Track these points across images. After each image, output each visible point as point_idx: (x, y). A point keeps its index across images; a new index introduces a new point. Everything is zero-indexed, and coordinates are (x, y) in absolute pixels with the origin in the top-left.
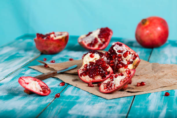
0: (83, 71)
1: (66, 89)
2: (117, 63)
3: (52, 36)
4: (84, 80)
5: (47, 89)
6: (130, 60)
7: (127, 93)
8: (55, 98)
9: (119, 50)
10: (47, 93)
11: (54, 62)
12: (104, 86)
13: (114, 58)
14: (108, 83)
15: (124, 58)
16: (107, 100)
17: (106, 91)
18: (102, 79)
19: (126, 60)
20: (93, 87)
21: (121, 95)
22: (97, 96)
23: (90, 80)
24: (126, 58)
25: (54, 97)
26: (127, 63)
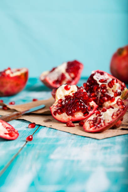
0: (57, 108)
1: (39, 131)
2: (101, 96)
3: (8, 72)
4: (60, 120)
5: (14, 131)
6: (117, 91)
7: (122, 130)
8: (27, 142)
9: (101, 80)
10: (14, 136)
11: (14, 104)
12: (89, 123)
13: (95, 90)
14: (94, 119)
15: (110, 89)
16: (98, 139)
17: (93, 129)
18: (84, 117)
19: (113, 91)
20: (74, 126)
21: (115, 134)
22: (82, 136)
23: (69, 119)
24: (112, 88)
25: (24, 141)
26: (114, 95)
